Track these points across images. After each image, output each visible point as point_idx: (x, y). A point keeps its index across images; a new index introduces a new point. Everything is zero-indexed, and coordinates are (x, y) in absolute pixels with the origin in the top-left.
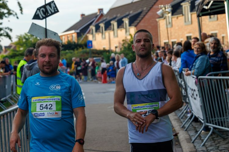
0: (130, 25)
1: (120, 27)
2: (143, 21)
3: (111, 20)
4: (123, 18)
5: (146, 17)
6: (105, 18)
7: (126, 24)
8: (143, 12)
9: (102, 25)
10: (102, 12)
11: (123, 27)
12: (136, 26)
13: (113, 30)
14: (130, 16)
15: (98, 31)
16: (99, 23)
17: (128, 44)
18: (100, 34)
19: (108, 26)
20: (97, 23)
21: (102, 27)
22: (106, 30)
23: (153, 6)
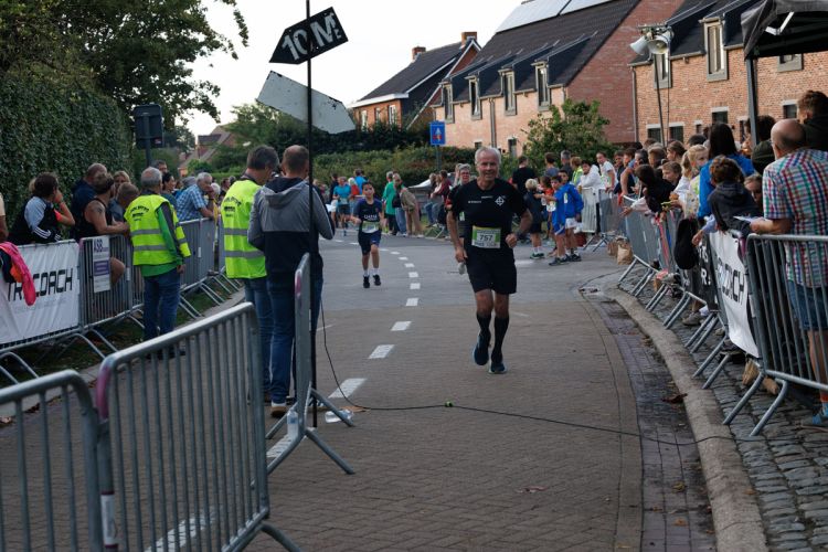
0: (553, 79)
1: (523, 85)
2: (588, 67)
3: (499, 66)
4: (532, 59)
5: (599, 56)
6: (481, 61)
7: (540, 75)
8: (589, 44)
9: (473, 79)
10: (473, 42)
11: (534, 87)
12: (567, 85)
13: (505, 94)
14: (553, 53)
15: (460, 96)
16: (466, 74)
17: (546, 134)
18: (468, 107)
19: (490, 82)
20: (461, 72)
21: (473, 84)
22: (482, 93)
23: (618, 26)
